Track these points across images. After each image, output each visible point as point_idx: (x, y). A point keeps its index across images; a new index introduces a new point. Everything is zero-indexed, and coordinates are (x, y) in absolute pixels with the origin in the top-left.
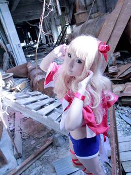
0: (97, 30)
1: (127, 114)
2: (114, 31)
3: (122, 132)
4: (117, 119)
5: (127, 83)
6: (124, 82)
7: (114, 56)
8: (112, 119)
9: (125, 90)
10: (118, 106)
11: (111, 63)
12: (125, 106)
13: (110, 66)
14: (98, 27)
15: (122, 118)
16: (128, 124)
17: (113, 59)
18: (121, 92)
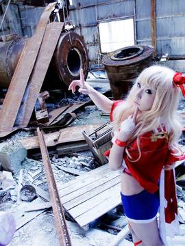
0: (13, 60)
1: (65, 165)
2: (38, 64)
3: (61, 182)
4: (54, 171)
5: (62, 130)
6: (58, 130)
7: (40, 96)
8: (48, 172)
9: (60, 138)
10: (54, 159)
11: (39, 107)
12: (62, 156)
13: (37, 110)
14: (14, 56)
15: (59, 169)
16: (67, 173)
17: (41, 100)
18: (56, 141)
